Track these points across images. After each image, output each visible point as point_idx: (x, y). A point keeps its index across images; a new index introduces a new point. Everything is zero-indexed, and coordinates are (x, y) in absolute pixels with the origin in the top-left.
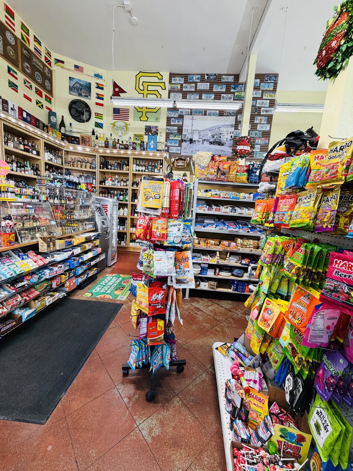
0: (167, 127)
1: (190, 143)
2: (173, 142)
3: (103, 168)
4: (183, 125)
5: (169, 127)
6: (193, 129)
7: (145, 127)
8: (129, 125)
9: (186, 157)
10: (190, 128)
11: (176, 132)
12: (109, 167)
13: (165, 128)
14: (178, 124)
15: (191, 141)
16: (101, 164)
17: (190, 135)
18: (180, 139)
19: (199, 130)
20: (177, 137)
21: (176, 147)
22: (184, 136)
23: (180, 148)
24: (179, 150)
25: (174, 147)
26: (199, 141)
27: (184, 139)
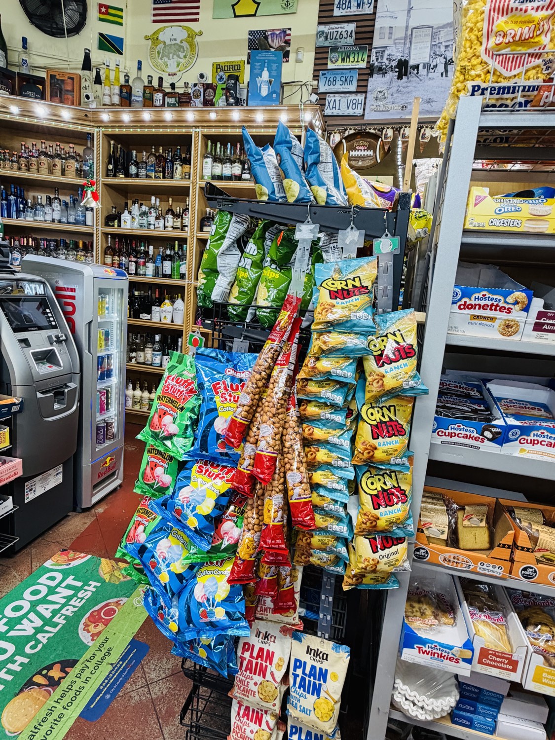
0: (322, 28)
1: (400, 77)
2: (338, 78)
3: (115, 176)
4: (375, 13)
5: (325, 28)
6: (412, 24)
7: (247, 36)
8: (201, 34)
9: (382, 125)
10: (400, 22)
11: (351, 41)
12: (133, 170)
13: (315, 32)
14: (360, 11)
15: (403, 68)
16: (110, 163)
17: (401, 48)
18: (363, 65)
19: (432, 27)
20: (352, 59)
21: (348, 95)
22: (376, 53)
23: (363, 98)
24: (359, 105)
25: (342, 95)
26: (432, 67)
27: (376, 64)
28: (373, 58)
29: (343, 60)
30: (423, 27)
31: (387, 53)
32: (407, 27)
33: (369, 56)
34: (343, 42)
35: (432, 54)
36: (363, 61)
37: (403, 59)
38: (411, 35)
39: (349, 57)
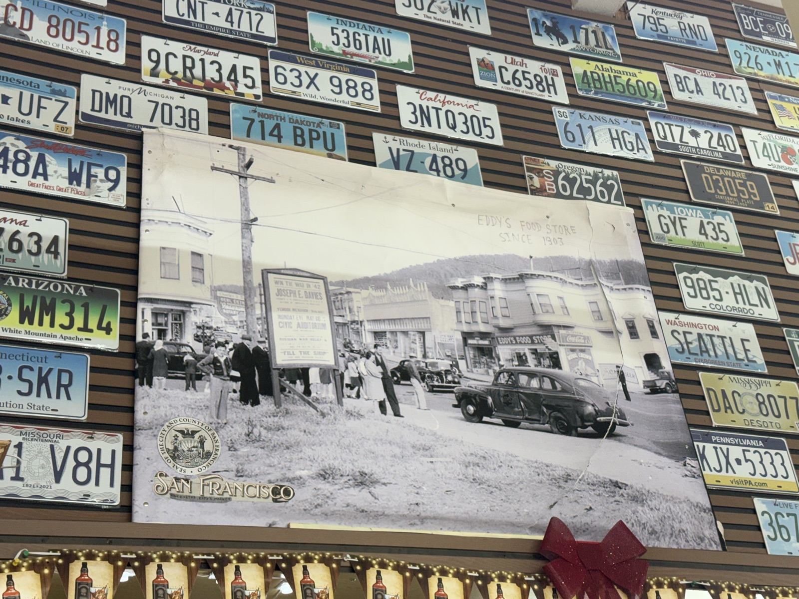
1: (249, 396)
2: (9, 370)
4: (135, 209)
6: (261, 260)
9: (218, 547)
10: (224, 247)
15: (256, 373)
18: (110, 342)
19: (323, 278)
20: (61, 318)
21: (54, 430)
22: (155, 314)
23: (119, 447)
24: (105, 473)
25: (30, 428)
26: (347, 381)
27: (159, 346)
28: (145, 326)
29: (26, 316)
30: (295, 273)
31: (193, 319)
32: (247, 265)
33: (129, 321)
34: (23, 261)
35: (340, 346)
36: (108, 330)
37: (251, 346)
38: (265, 285)
39: (49, 309)
